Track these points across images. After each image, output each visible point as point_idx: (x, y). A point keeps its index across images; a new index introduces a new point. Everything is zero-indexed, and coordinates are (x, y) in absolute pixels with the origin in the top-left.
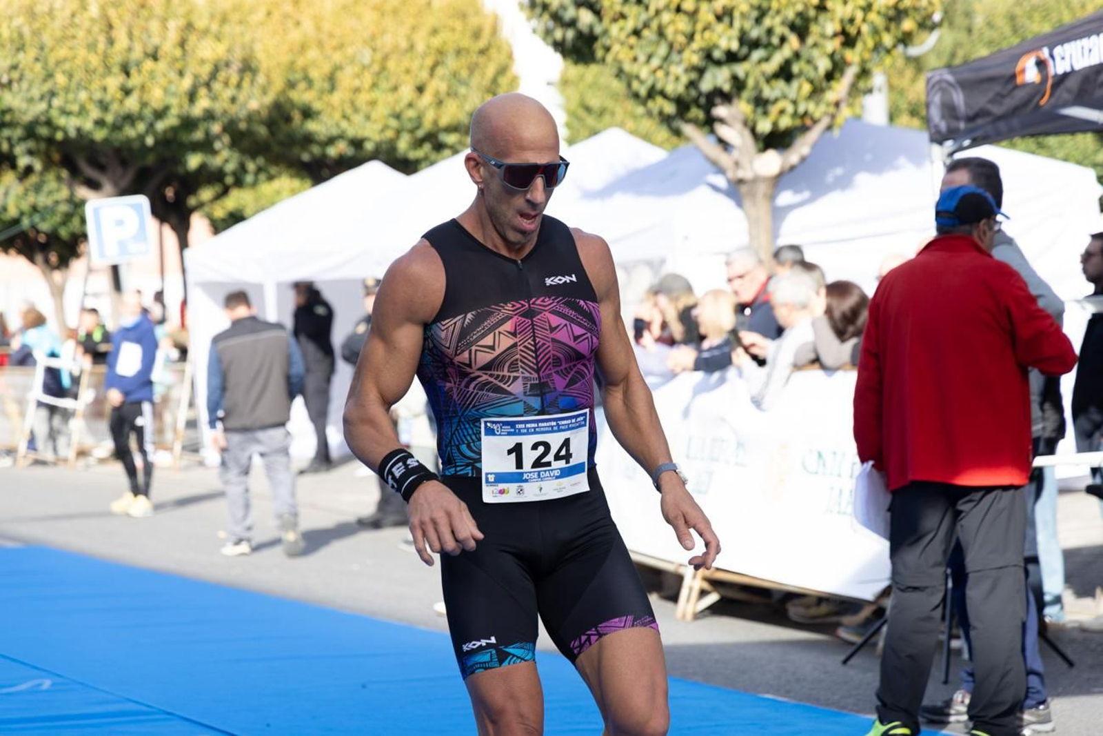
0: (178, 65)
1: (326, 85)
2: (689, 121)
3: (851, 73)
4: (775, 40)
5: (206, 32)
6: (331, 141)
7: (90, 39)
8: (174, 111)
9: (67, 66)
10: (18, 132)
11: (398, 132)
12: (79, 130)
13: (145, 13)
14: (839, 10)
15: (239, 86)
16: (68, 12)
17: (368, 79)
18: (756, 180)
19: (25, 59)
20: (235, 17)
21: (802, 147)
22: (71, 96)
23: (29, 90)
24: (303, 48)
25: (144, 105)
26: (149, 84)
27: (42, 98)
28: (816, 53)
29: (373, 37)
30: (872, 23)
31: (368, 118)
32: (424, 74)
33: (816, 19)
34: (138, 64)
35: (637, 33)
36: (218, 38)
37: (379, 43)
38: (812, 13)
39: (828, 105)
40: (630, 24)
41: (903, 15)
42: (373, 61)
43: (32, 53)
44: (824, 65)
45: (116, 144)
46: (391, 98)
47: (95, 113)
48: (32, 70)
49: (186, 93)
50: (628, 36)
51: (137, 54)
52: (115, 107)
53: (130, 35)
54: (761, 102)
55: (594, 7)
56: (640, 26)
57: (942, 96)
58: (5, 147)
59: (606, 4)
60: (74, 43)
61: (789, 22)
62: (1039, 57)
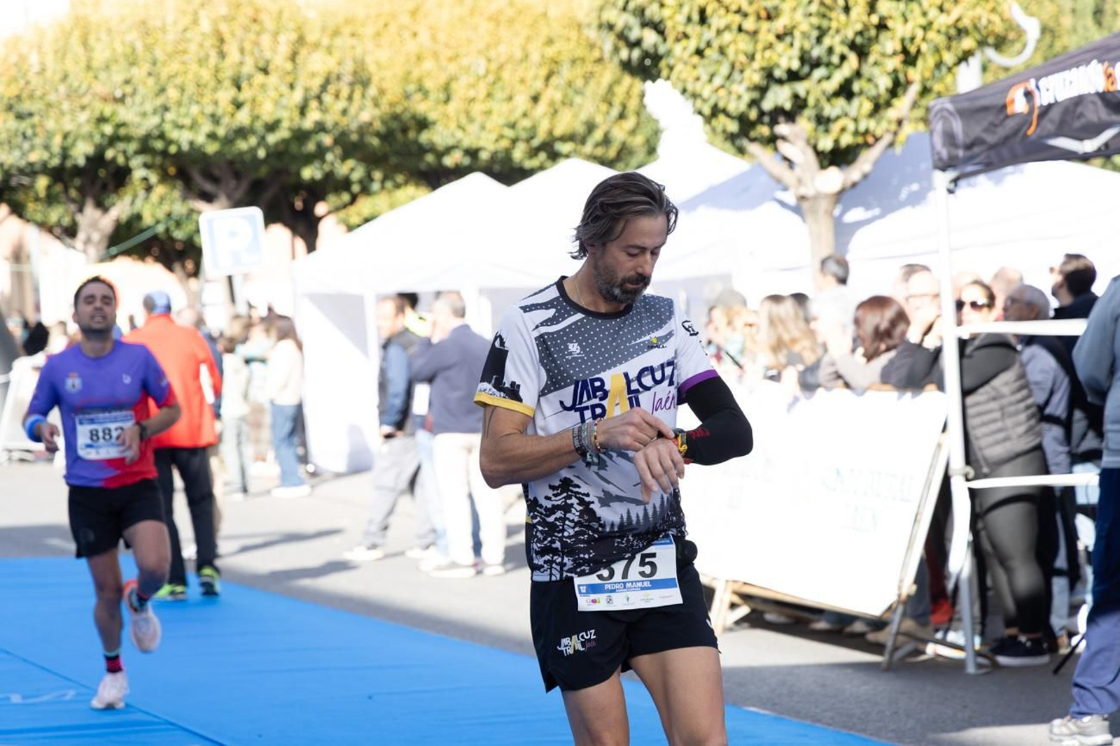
0: (289, 79)
1: (442, 96)
2: (753, 140)
3: (914, 90)
4: (835, 59)
5: (317, 45)
6: (448, 150)
7: (202, 54)
8: (285, 124)
9: (178, 81)
10: (132, 147)
11: (514, 141)
12: (191, 143)
13: (255, 27)
14: (900, 30)
15: (350, 98)
16: (180, 27)
17: (482, 90)
18: (817, 197)
19: (138, 73)
20: (347, 30)
21: (865, 162)
22: (183, 110)
23: (142, 104)
24: (419, 58)
25: (256, 118)
26: (260, 98)
27: (155, 112)
28: (876, 71)
29: (488, 47)
30: (932, 41)
31: (483, 128)
32: (539, 84)
33: (877, 36)
34: (250, 77)
35: (699, 52)
36: (329, 50)
37: (492, 54)
38: (873, 32)
39: (890, 122)
40: (692, 44)
41: (963, 35)
42: (488, 72)
43: (146, 67)
44: (885, 83)
45: (229, 157)
46: (505, 107)
47: (207, 127)
48: (145, 83)
49: (296, 106)
50: (691, 56)
51: (248, 68)
52: (226, 120)
53: (242, 51)
54: (822, 120)
55: (658, 28)
56: (702, 46)
57: (944, 124)
58: (121, 160)
59: (669, 24)
60: (186, 57)
61: (849, 41)
62: (1026, 88)
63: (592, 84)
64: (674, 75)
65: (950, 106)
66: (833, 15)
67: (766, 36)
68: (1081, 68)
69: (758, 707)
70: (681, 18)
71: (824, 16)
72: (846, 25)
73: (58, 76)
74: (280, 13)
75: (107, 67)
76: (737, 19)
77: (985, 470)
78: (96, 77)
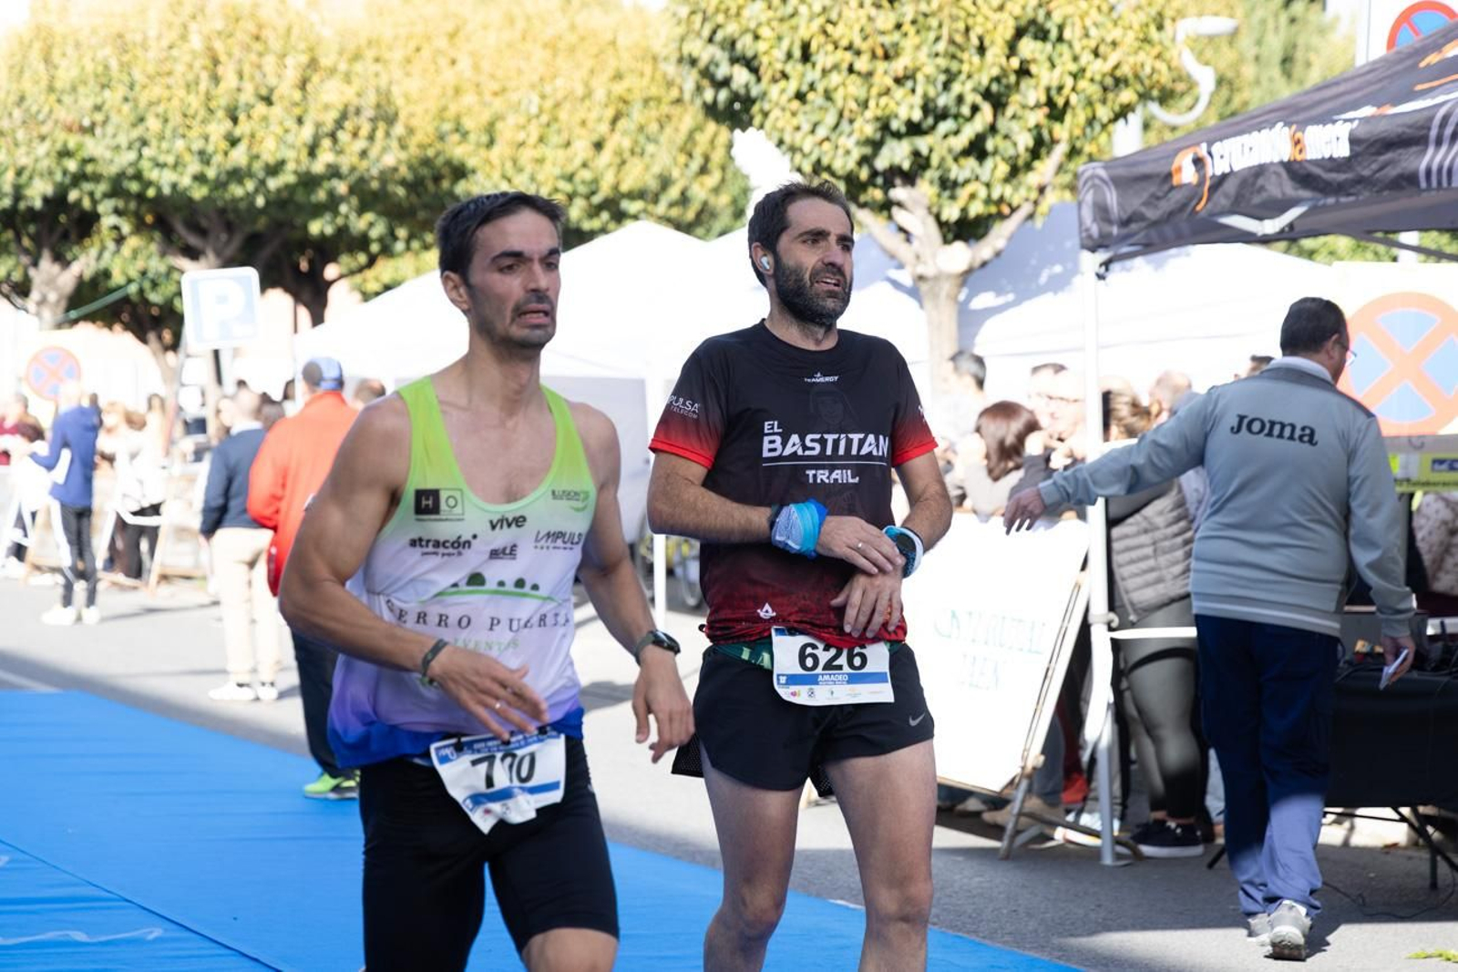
0: (297, 111)
1: (485, 139)
2: (863, 206)
3: (1060, 150)
4: (966, 110)
5: (332, 71)
7: (190, 77)
8: (291, 166)
9: (160, 109)
10: (101, 188)
11: (571, 197)
12: (174, 186)
13: (258, 46)
14: (1045, 75)
15: (371, 138)
16: (165, 43)
17: (534, 133)
18: (937, 278)
19: (112, 97)
20: (370, 54)
21: (999, 236)
22: (165, 145)
23: (114, 136)
24: (457, 91)
25: (254, 158)
26: (260, 134)
27: (130, 148)
28: (1015, 126)
29: (542, 79)
30: (1083, 91)
31: (534, 177)
32: (604, 128)
33: (1018, 83)
34: (250, 107)
35: (800, 96)
36: (348, 78)
37: (548, 89)
38: (1013, 78)
39: (1029, 189)
40: (792, 86)
41: (1122, 85)
42: (541, 111)
43: (122, 90)
44: (1025, 140)
45: (220, 203)
46: (561, 153)
47: (194, 167)
48: (119, 111)
49: (305, 144)
50: (790, 100)
51: (247, 96)
52: (218, 159)
53: (241, 76)
54: (949, 184)
55: (751, 65)
56: (805, 88)
57: (1095, 193)
58: (86, 203)
59: (765, 60)
60: (170, 81)
61: (982, 89)
62: (1195, 154)
63: (668, 130)
64: (768, 124)
65: (1102, 173)
66: (965, 56)
67: (883, 79)
68: (1263, 131)
69: (848, 900)
70: (779, 54)
71: (953, 57)
72: (980, 70)
73: (13, 98)
74: (289, 30)
75: (74, 89)
76: (848, 56)
77: (1132, 618)
78: (59, 101)
